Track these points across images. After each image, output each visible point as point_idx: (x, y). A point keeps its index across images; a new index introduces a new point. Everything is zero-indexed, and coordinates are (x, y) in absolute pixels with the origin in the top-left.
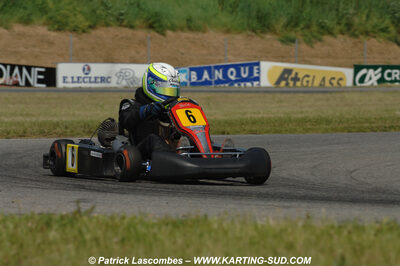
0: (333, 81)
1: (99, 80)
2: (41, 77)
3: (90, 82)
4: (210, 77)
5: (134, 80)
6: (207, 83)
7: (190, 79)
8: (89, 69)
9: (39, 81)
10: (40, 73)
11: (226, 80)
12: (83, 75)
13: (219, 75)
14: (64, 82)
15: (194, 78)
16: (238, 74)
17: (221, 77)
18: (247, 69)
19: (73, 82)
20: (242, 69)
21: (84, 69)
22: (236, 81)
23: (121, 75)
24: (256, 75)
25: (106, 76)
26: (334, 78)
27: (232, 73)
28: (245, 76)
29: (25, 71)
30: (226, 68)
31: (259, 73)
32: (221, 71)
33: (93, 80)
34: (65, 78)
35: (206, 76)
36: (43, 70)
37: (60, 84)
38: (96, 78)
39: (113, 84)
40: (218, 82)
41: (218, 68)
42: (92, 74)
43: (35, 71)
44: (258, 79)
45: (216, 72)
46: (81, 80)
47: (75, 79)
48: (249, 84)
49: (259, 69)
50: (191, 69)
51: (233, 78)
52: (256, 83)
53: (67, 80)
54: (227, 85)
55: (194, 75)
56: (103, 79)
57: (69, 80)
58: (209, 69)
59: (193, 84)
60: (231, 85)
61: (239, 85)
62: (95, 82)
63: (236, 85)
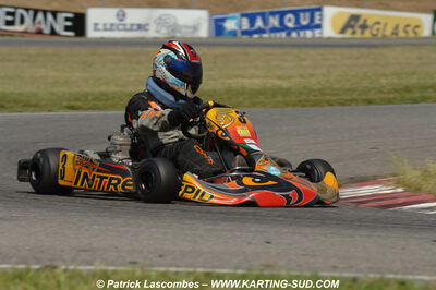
1: (135, 27)
2: (69, 24)
3: (125, 30)
4: (265, 25)
5: (175, 28)
6: (260, 31)
7: (240, 27)
8: (124, 15)
9: (67, 28)
10: (67, 19)
11: (283, 28)
12: (117, 22)
13: (274, 22)
14: (95, 29)
16: (297, 21)
17: (277, 24)
18: (308, 15)
19: (105, 29)
20: (302, 15)
21: (118, 15)
22: (294, 29)
23: (160, 21)
24: (317, 22)
25: (143, 23)
26: (409, 26)
27: (290, 20)
28: (304, 23)
29: (49, 16)
30: (282, 14)
31: (321, 20)
32: (277, 17)
33: (128, 27)
34: (96, 25)
35: (259, 23)
36: (71, 15)
37: (91, 33)
38: (132, 25)
39: (151, 33)
40: (274, 30)
41: (273, 14)
42: (128, 21)
44: (319, 26)
45: (271, 18)
46: (115, 27)
47: (108, 27)
48: (309, 34)
49: (321, 15)
50: (243, 15)
51: (291, 25)
52: (317, 31)
53: (98, 27)
54: (284, 34)
55: (245, 22)
56: (140, 27)
57: (101, 27)
58: (263, 15)
59: (244, 33)
60: (289, 34)
61: (298, 34)
62: (131, 30)
63: (294, 35)
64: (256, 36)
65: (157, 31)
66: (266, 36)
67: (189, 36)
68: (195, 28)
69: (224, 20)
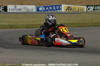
0: (81, 10)
1: (19, 10)
3: (16, 10)
4: (48, 9)
5: (28, 10)
7: (43, 9)
8: (16, 7)
10: (3, 8)
11: (53, 9)
12: (14, 8)
13: (51, 8)
14: (9, 10)
15: (44, 9)
16: (56, 8)
17: (51, 9)
18: (58, 7)
19: (12, 10)
21: (15, 7)
22: (55, 10)
23: (25, 8)
24: (60, 8)
25: (21, 9)
26: (81, 9)
27: (54, 8)
28: (57, 8)
30: (52, 6)
31: (61, 8)
32: (51, 7)
33: (17, 9)
34: (9, 9)
35: (47, 8)
38: (18, 9)
39: (23, 11)
40: (51, 10)
41: (50, 6)
42: (17, 8)
43: (1, 7)
44: (61, 9)
45: (50, 7)
46: (14, 10)
47: (12, 9)
48: (59, 11)
49: (61, 7)
50: (43, 7)
51: (54, 9)
52: (60, 10)
53: (10, 10)
54: (53, 11)
55: (44, 8)
56: (20, 9)
57: (11, 9)
58: (48, 7)
59: (44, 11)
60: (54, 11)
61: (56, 11)
62: (18, 10)
63: (55, 11)
64: (47, 11)
65: (24, 10)
66: (49, 11)
67: (31, 11)
68: (33, 10)
69: (39, 8)
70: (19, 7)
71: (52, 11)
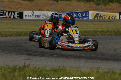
0: (112, 17)
1: (37, 16)
2: (18, 15)
3: (34, 17)
5: (48, 16)
8: (34, 13)
9: (18, 17)
10: (18, 14)
11: (78, 17)
12: (32, 15)
13: (75, 15)
16: (82, 15)
17: (76, 16)
20: (83, 13)
21: (32, 13)
23: (44, 15)
24: (87, 15)
26: (113, 17)
28: (84, 16)
29: (13, 13)
30: (78, 13)
33: (35, 16)
36: (19, 13)
37: (24, 18)
39: (41, 18)
40: (75, 17)
41: (75, 13)
42: (35, 15)
43: (16, 13)
44: (88, 17)
45: (75, 14)
46: (31, 16)
47: (29, 16)
48: (85, 18)
49: (88, 13)
50: (66, 13)
51: (80, 16)
53: (26, 16)
54: (78, 19)
56: (38, 16)
57: (27, 16)
58: (72, 13)
61: (82, 18)
63: (81, 19)
65: (43, 17)
69: (61, 15)
70: (37, 13)
71: (76, 19)
